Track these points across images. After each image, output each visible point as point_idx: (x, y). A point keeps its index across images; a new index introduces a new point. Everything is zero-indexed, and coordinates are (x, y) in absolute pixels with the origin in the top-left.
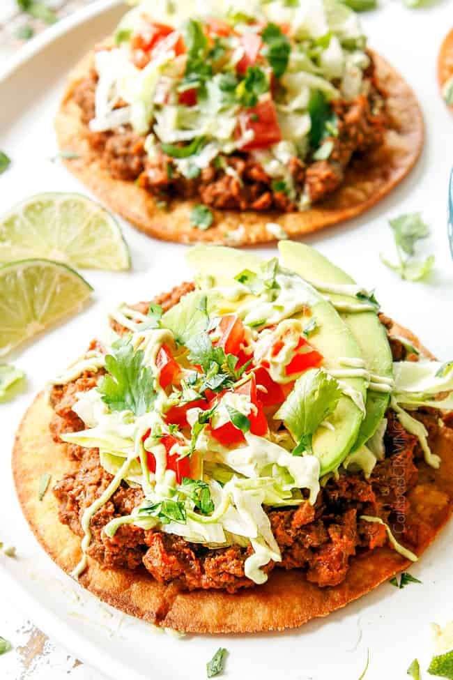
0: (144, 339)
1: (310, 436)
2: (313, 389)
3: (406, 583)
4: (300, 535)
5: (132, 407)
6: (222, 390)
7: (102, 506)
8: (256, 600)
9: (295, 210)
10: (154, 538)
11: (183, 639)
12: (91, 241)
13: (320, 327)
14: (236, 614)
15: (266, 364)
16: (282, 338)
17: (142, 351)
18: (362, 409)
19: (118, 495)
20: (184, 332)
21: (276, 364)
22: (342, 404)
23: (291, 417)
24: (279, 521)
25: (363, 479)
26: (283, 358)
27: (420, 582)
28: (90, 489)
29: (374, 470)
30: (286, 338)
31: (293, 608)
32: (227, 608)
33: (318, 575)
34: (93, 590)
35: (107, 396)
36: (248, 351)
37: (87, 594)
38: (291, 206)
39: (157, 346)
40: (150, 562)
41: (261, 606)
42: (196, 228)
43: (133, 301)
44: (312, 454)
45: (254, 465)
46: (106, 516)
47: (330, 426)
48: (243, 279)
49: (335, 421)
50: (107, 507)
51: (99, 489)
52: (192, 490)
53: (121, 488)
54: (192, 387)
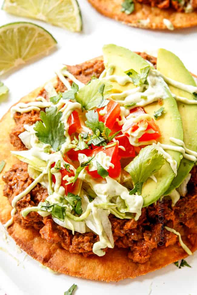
0: (65, 104)
1: (142, 183)
2: (148, 159)
3: (183, 266)
4: (128, 233)
5: (52, 142)
6: (99, 147)
7: (24, 197)
8: (98, 262)
9: (183, 11)
10: (47, 221)
11: (56, 274)
12: (61, 12)
13: (166, 113)
14: (85, 268)
15: (127, 135)
16: (138, 124)
17: (62, 112)
18: (175, 172)
19: (36, 189)
20: (89, 103)
21: (133, 137)
22: (164, 167)
23: (133, 172)
24: (117, 225)
25: (170, 206)
26: (137, 134)
27: (190, 267)
28: (21, 183)
29: (177, 202)
30: (140, 124)
31: (117, 270)
32: (82, 264)
33: (134, 256)
34: (14, 237)
35: (39, 133)
36: (120, 123)
37: (10, 238)
38: (181, 9)
39: (69, 113)
40: (43, 234)
41: (100, 266)
42: (123, 12)
43: (72, 63)
44: (141, 194)
45: (108, 195)
46: (25, 202)
47: (155, 179)
48: (129, 74)
49: (159, 176)
50: (26, 198)
51: (25, 185)
52: (73, 200)
53: (38, 185)
54: (84, 140)
